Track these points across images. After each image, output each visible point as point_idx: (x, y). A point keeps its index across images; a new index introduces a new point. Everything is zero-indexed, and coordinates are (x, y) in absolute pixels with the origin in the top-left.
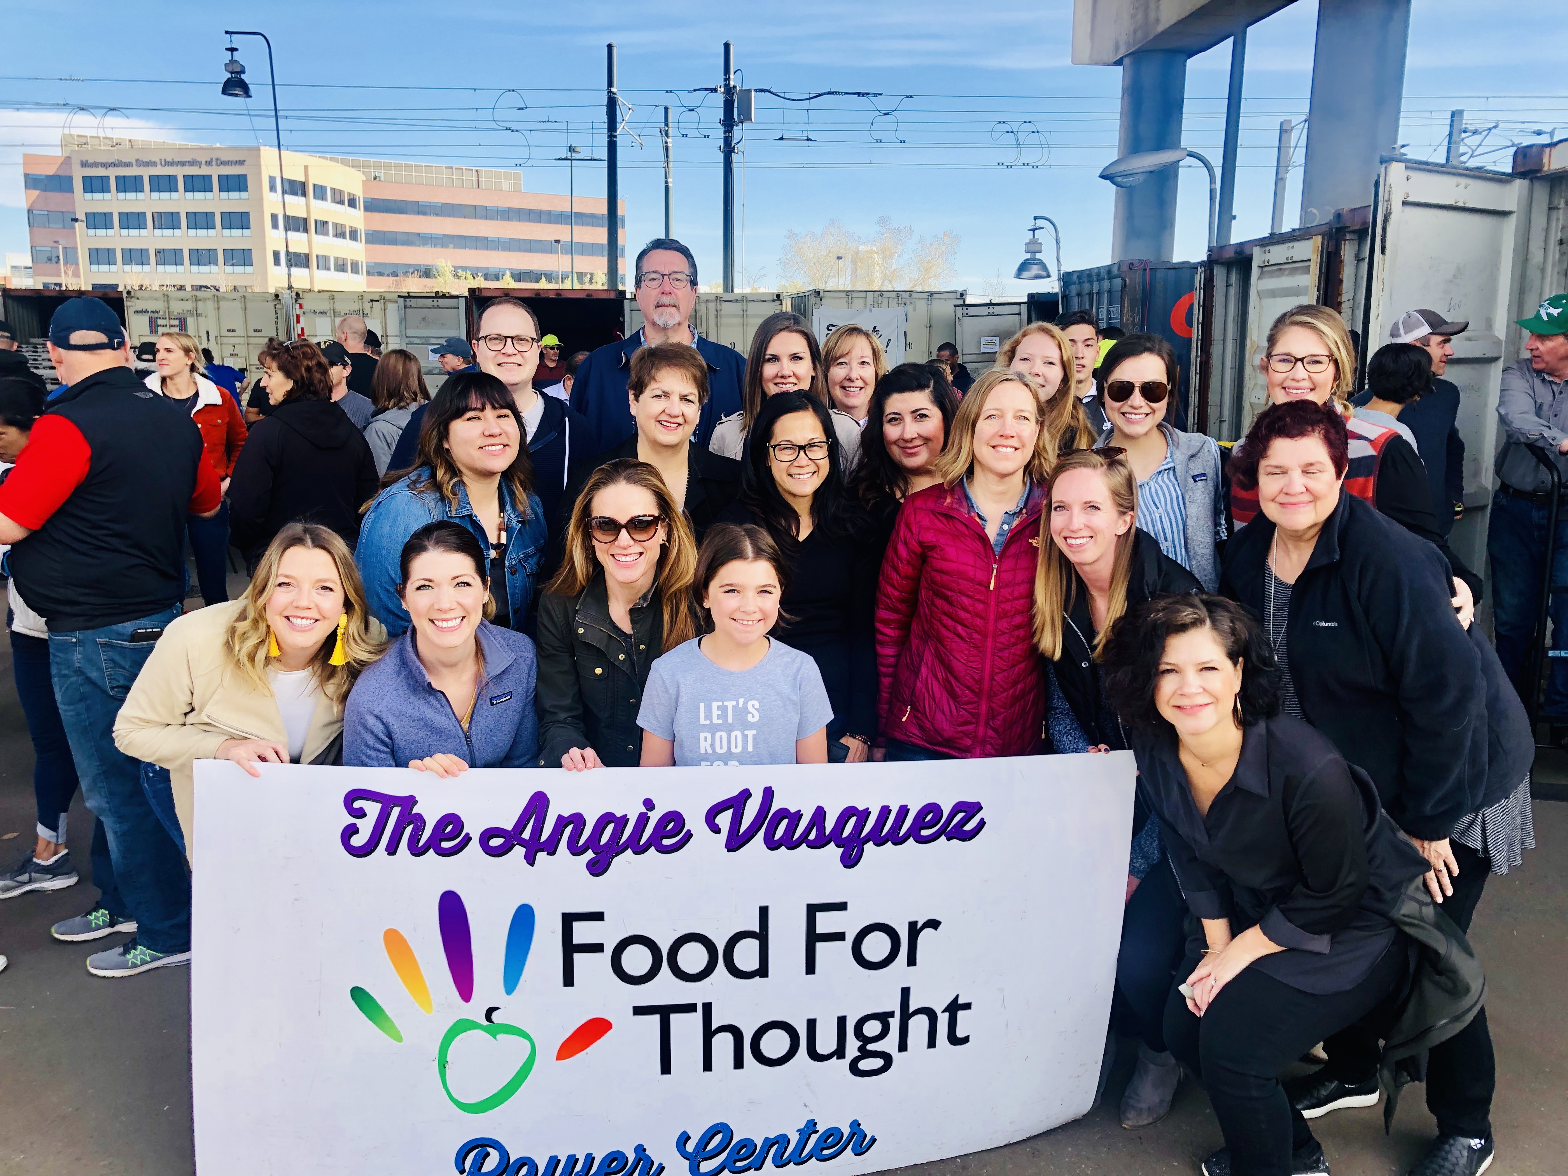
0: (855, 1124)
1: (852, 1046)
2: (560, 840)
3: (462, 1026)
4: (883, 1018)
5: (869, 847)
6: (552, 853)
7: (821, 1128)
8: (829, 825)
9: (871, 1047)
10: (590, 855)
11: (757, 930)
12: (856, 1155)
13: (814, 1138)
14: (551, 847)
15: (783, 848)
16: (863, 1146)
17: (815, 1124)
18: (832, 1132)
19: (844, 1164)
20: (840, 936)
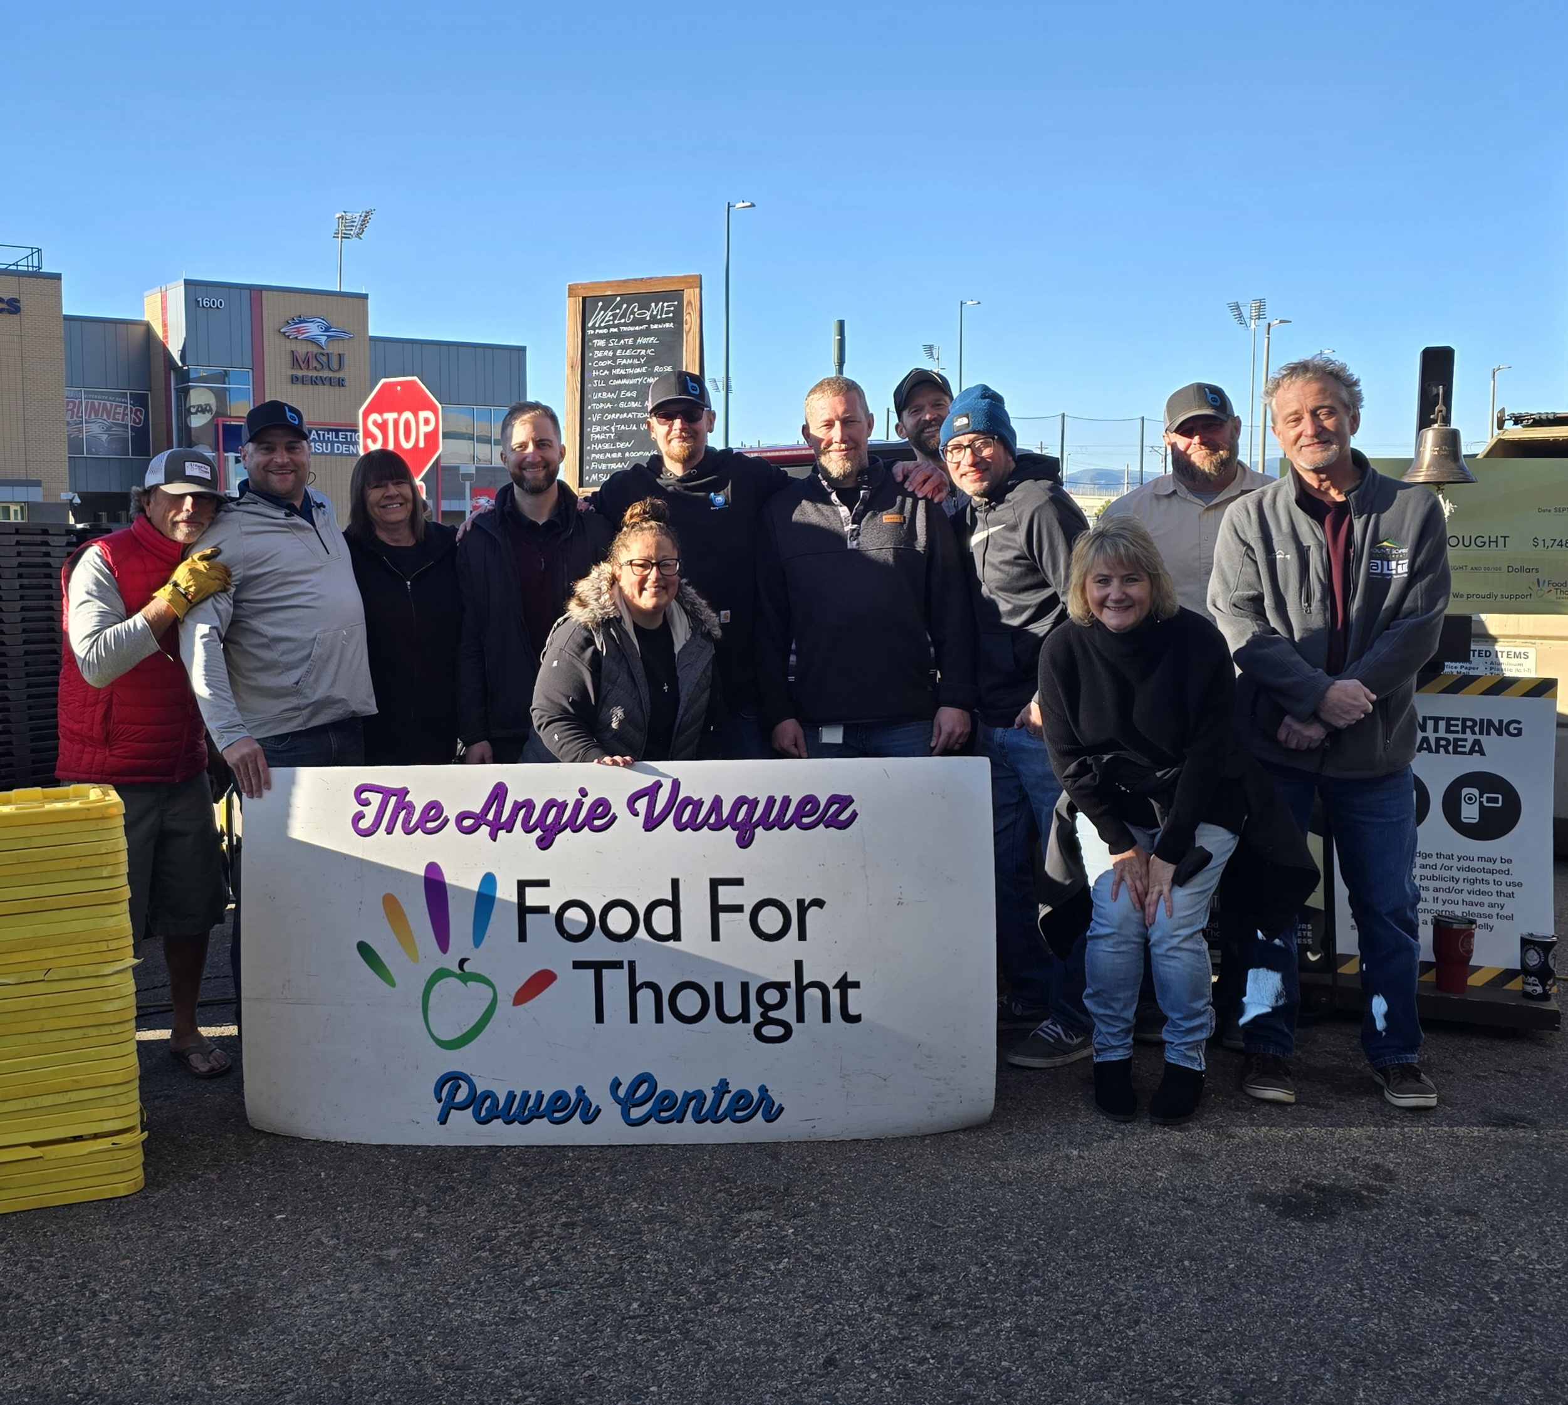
0: (763, 1090)
1: (756, 1011)
2: (515, 820)
3: (442, 974)
4: (781, 987)
5: (759, 831)
6: (510, 831)
7: (734, 1088)
8: (726, 812)
9: (771, 1014)
10: (538, 832)
11: (670, 899)
12: (767, 1121)
13: (727, 1098)
14: (509, 827)
15: (689, 829)
16: (773, 1114)
17: (728, 1084)
18: (743, 1094)
19: (757, 1129)
20: (739, 909)
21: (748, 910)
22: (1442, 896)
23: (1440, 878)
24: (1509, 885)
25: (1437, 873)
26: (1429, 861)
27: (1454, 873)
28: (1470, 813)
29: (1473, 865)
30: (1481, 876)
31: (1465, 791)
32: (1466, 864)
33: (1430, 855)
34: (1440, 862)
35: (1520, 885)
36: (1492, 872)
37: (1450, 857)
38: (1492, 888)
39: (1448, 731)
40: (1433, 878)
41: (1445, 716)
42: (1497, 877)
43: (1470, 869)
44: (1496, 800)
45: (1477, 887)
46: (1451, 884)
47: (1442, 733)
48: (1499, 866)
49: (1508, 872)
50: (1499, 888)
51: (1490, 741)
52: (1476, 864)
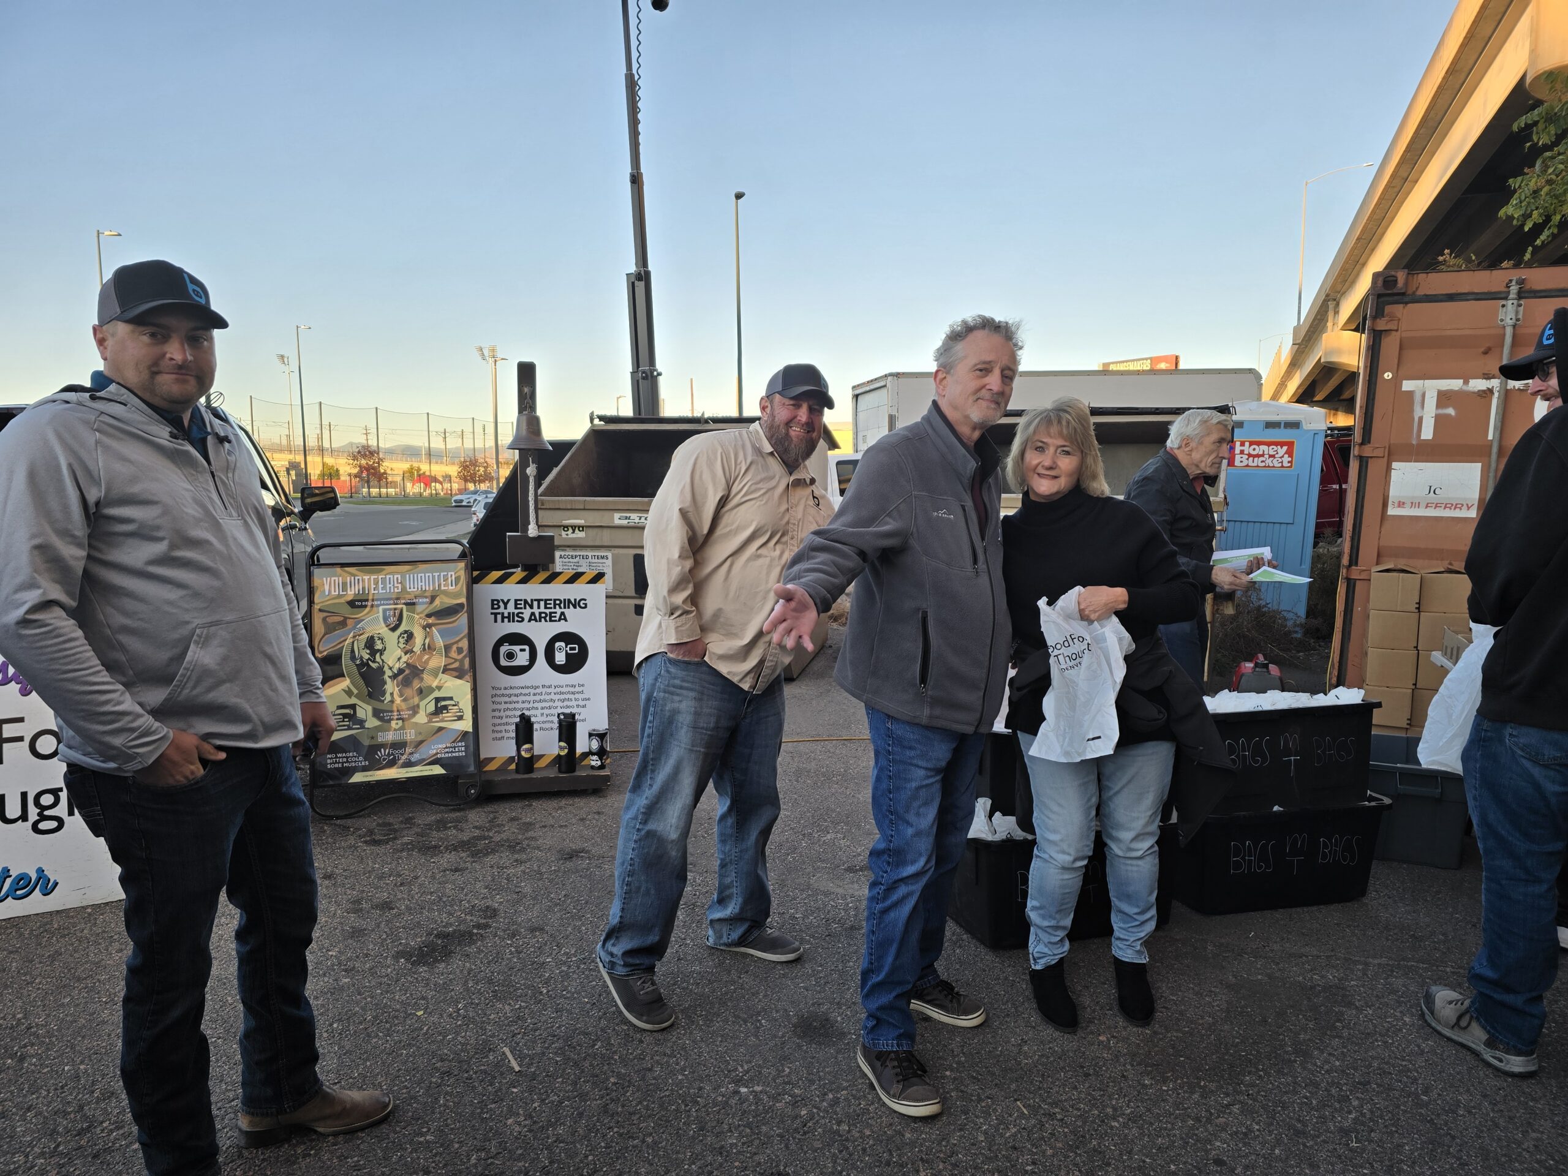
0: (40, 871)
1: (33, 813)
4: (55, 792)
7: (14, 873)
9: (47, 813)
12: (45, 895)
13: (8, 881)
16: (48, 887)
17: (9, 870)
18: (22, 877)
19: (36, 904)
20: (20, 739)
21: (27, 740)
22: (546, 711)
23: (545, 701)
24: (583, 700)
25: (542, 697)
26: (538, 691)
27: (553, 696)
28: (560, 658)
29: (563, 690)
30: (566, 696)
31: (557, 644)
32: (558, 690)
33: (538, 687)
34: (544, 690)
35: (589, 699)
36: (573, 693)
37: (550, 687)
38: (574, 703)
39: (546, 608)
40: (540, 701)
41: (544, 598)
42: (577, 696)
43: (562, 693)
44: (574, 649)
45: (566, 703)
46: (551, 704)
47: (542, 609)
48: (577, 689)
49: (582, 692)
50: (577, 703)
51: (570, 612)
52: (564, 690)
